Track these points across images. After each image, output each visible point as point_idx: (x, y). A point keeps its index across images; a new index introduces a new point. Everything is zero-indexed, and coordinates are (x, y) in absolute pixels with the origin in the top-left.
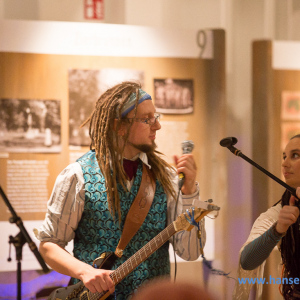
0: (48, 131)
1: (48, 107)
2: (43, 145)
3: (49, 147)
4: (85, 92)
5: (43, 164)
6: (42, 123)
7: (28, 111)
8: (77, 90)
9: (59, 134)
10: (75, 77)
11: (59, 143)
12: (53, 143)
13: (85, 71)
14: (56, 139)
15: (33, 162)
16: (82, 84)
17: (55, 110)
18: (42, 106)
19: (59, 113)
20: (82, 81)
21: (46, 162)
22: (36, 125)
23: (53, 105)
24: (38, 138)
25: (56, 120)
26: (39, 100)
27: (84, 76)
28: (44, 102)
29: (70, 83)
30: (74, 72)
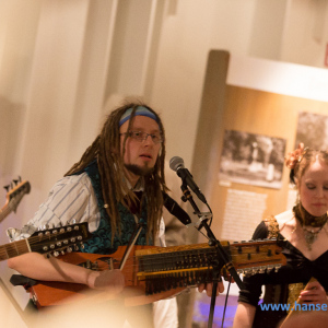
0: (271, 167)
1: (274, 144)
2: (264, 179)
3: (270, 182)
4: (312, 135)
5: (262, 197)
6: (267, 158)
7: (255, 145)
8: (304, 131)
9: (281, 171)
10: (304, 119)
11: (280, 180)
12: (274, 179)
13: (315, 115)
14: (278, 175)
15: (252, 194)
16: (310, 127)
17: (281, 148)
18: (269, 142)
19: (284, 151)
20: (311, 124)
21: (265, 196)
22: (261, 160)
23: (279, 143)
24: (260, 172)
25: (280, 158)
26: (266, 136)
27: (314, 120)
28: (272, 139)
29: (299, 125)
30: (304, 114)
